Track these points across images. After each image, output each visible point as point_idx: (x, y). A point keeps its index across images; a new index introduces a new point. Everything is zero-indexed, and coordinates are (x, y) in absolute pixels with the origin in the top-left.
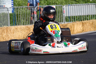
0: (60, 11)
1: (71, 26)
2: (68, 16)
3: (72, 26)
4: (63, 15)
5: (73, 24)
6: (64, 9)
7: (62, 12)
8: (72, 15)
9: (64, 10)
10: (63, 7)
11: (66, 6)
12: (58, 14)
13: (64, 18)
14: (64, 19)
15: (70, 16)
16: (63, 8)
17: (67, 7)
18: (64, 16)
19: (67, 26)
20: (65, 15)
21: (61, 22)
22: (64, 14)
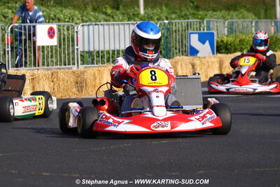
0: (68, 38)
1: (94, 75)
2: (86, 50)
3: (96, 74)
4: (76, 47)
5: (100, 71)
6: (77, 32)
7: (73, 41)
8: (97, 49)
9: (79, 36)
10: (76, 28)
11: (83, 26)
12: (64, 45)
13: (77, 54)
14: (78, 57)
15: (92, 49)
16: (76, 30)
17: (86, 28)
18: (77, 49)
19: (85, 74)
20: (80, 47)
21: (69, 64)
22: (77, 45)
